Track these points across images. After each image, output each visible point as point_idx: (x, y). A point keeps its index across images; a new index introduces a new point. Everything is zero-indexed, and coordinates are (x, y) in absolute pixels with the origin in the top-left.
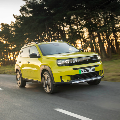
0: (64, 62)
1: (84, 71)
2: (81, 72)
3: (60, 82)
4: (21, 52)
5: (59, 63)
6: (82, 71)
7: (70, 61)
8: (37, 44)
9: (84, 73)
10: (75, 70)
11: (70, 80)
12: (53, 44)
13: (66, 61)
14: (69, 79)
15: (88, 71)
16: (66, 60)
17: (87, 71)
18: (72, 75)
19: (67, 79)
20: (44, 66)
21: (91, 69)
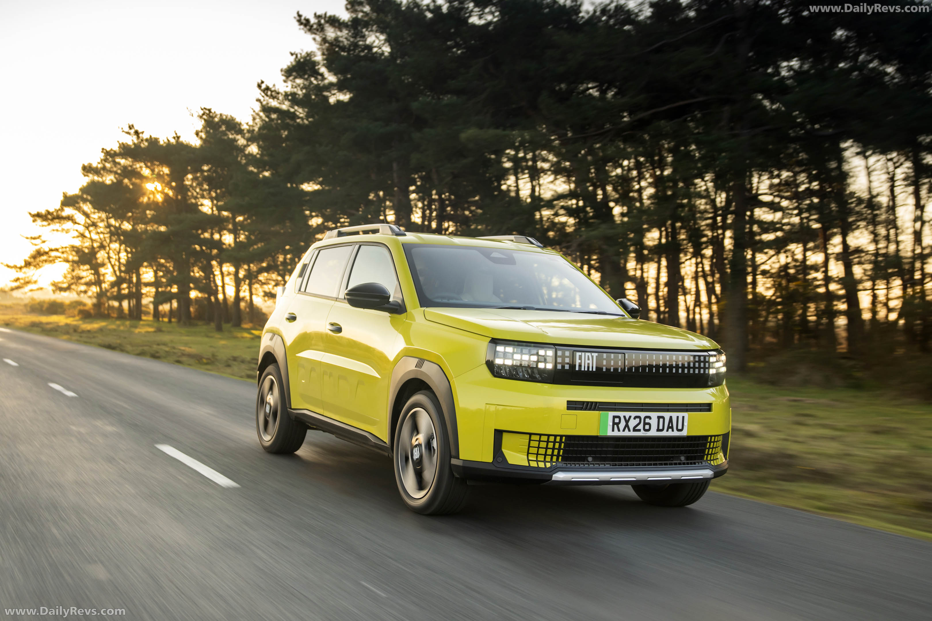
0: (526, 357)
1: (627, 426)
2: (610, 428)
3: (490, 460)
4: (305, 266)
5: (499, 361)
6: (617, 420)
7: (559, 360)
8: (400, 238)
9: (627, 433)
10: (581, 409)
11: (541, 458)
12: (485, 252)
13: (537, 354)
14: (537, 454)
15: (647, 427)
16: (542, 352)
17: (641, 427)
18: (555, 436)
19: (528, 453)
20: (415, 361)
21: (663, 418)
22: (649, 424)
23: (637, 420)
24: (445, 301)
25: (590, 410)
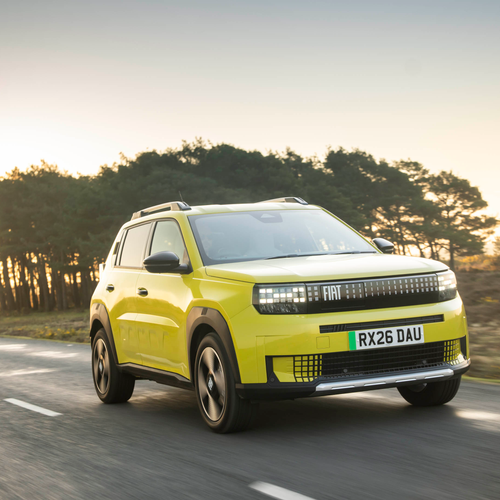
0: (283, 295)
1: (372, 340)
2: (358, 344)
3: (265, 381)
4: (118, 244)
5: (262, 301)
6: (363, 337)
7: (310, 294)
8: (186, 212)
9: (372, 346)
10: (332, 331)
11: (305, 374)
13: (292, 292)
14: (302, 372)
15: (389, 340)
16: (295, 290)
17: (384, 340)
18: (314, 355)
19: (294, 372)
20: (201, 310)
21: (402, 330)
22: (391, 337)
23: (380, 335)
24: (223, 259)
25: (340, 331)
